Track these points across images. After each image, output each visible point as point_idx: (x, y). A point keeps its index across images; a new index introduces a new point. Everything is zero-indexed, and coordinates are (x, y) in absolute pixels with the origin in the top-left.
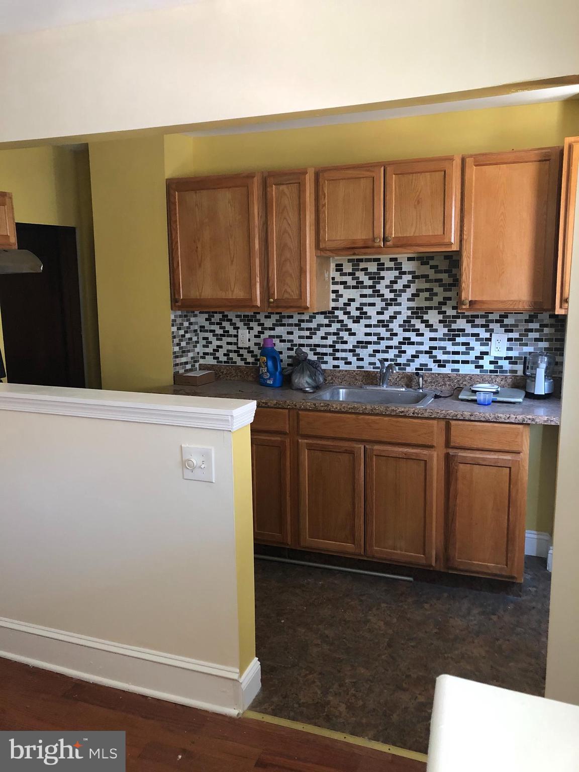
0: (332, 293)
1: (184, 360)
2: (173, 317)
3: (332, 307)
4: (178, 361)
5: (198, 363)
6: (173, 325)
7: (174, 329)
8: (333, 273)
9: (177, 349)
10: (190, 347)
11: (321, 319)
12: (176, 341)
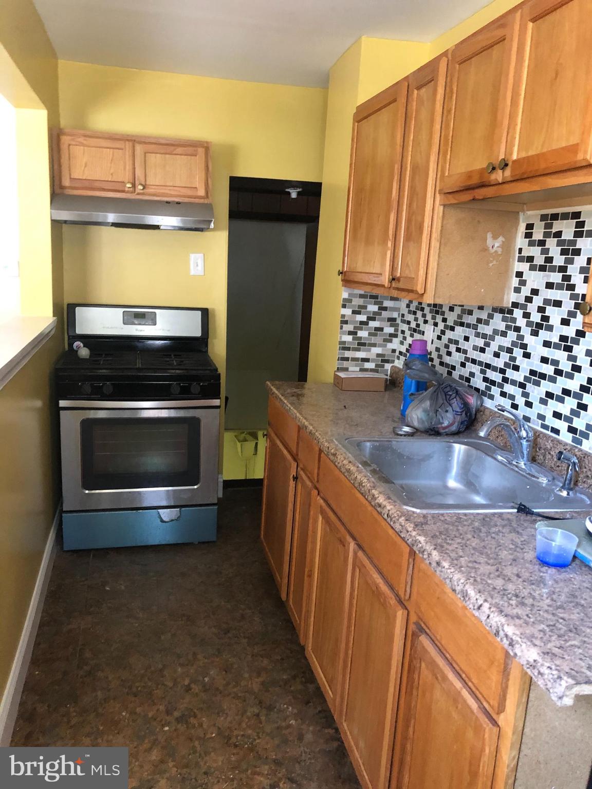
0: (516, 277)
1: (361, 355)
2: (345, 295)
3: (512, 302)
4: (347, 354)
5: (391, 365)
6: (344, 306)
7: (347, 312)
8: (520, 241)
9: (349, 338)
10: (378, 340)
11: (498, 322)
12: (348, 328)
